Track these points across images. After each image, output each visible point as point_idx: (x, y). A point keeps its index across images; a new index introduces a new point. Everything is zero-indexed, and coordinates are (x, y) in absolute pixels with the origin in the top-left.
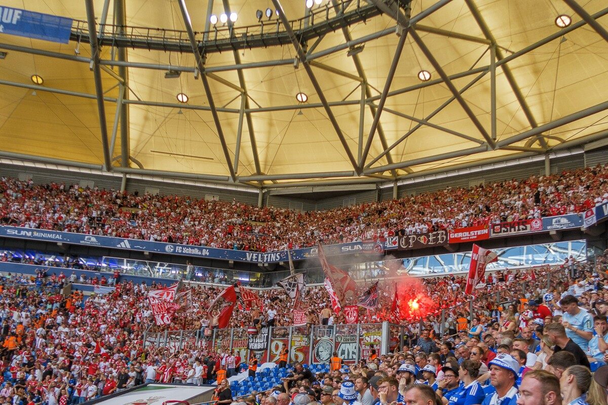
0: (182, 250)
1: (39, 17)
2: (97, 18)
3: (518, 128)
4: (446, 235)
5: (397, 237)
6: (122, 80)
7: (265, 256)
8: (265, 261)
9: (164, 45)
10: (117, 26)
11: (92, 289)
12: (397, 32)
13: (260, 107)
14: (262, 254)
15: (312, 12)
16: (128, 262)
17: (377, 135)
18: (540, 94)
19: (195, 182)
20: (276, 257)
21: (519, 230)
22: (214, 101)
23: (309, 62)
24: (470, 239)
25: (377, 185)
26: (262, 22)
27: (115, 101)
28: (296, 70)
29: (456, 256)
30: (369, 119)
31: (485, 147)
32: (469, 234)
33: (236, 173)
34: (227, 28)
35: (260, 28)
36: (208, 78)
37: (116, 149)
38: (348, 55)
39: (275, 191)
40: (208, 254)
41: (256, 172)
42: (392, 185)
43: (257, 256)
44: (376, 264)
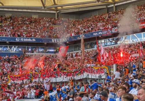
0: (23, 40)
5: (117, 28)
8: (60, 42)
14: (59, 39)
19: (27, 10)
20: (65, 40)
25: (106, 6)
29: (142, 34)
33: (45, 5)
39: (63, 12)
40: (35, 41)
41: (53, 4)
43: (57, 40)
44: (108, 40)
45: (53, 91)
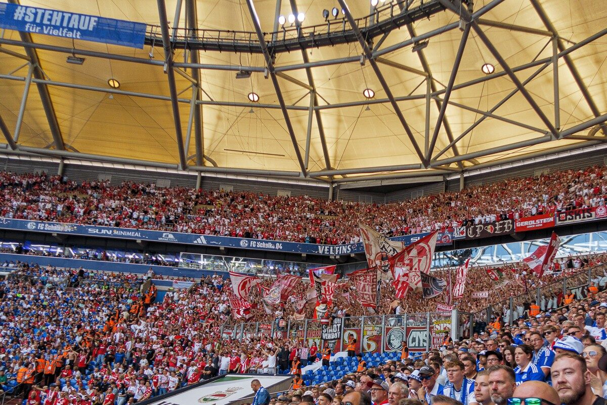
0: (256, 244)
1: (114, 23)
2: (169, 23)
3: (581, 117)
4: (513, 224)
5: (465, 227)
6: (196, 82)
7: (337, 248)
8: (337, 253)
9: (235, 46)
10: (189, 30)
11: (170, 284)
12: (460, 27)
13: (328, 104)
14: (333, 247)
15: (377, 9)
16: (205, 257)
17: (443, 128)
18: (603, 83)
19: (268, 178)
20: (347, 249)
21: (584, 217)
22: (284, 99)
23: (376, 59)
24: (535, 227)
25: (444, 177)
26: (329, 21)
27: (189, 102)
28: (363, 67)
29: (523, 245)
30: (435, 113)
31: (549, 137)
32: (535, 222)
33: (307, 169)
34: (295, 28)
35: (327, 27)
36: (277, 77)
37: (191, 149)
38: (413, 51)
39: (345, 186)
41: (326, 167)
42: (458, 177)
43: (329, 249)
44: (444, 254)
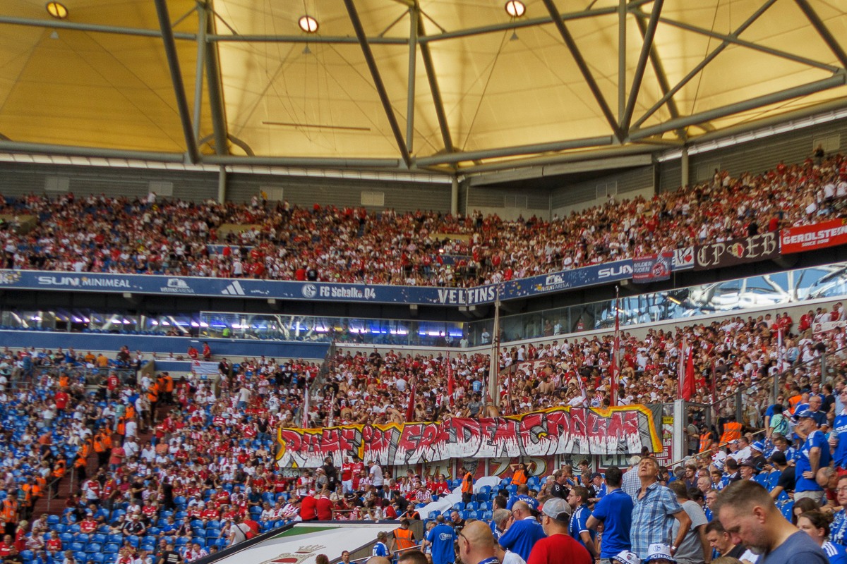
0: (331, 292)
4: (776, 239)
5: (692, 248)
7: (470, 292)
8: (470, 302)
11: (189, 368)
13: (443, 31)
14: (464, 291)
17: (650, 68)
19: (343, 171)
20: (488, 294)
22: (364, 26)
24: (816, 244)
25: (653, 157)
27: (194, 39)
30: (636, 39)
31: (841, 78)
32: (816, 235)
33: (411, 152)
37: (204, 124)
39: (479, 179)
41: (443, 146)
42: (678, 155)
43: (457, 295)
45: (444, 496)
